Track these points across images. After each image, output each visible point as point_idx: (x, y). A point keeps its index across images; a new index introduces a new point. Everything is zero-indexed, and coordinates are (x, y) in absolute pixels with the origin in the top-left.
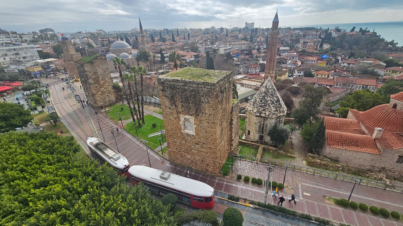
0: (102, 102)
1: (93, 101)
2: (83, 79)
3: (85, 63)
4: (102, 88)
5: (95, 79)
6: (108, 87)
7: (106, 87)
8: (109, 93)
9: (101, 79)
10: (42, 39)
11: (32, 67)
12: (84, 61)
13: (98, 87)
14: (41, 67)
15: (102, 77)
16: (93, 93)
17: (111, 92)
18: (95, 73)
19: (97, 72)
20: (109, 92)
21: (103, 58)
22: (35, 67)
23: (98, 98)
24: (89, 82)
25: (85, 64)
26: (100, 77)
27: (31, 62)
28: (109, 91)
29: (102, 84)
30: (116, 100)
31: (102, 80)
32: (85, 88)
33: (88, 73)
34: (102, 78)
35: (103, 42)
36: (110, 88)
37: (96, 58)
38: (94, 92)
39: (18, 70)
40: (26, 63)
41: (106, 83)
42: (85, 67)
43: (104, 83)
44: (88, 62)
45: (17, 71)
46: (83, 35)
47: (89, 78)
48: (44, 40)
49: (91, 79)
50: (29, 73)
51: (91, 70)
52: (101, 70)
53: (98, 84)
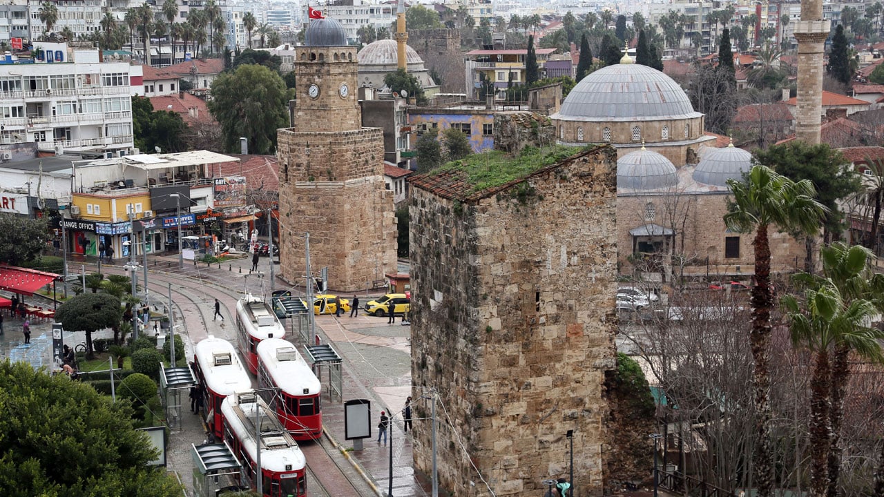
0: (515, 477)
1: (466, 458)
2: (439, 296)
3: (489, 196)
4: (539, 373)
5: (517, 308)
6: (578, 375)
7: (568, 371)
8: (572, 417)
9: (551, 310)
10: (144, 31)
11: (99, 193)
12: (481, 184)
13: (522, 362)
14: (146, 200)
15: (559, 296)
16: (484, 398)
17: (589, 411)
18: (529, 266)
19: (538, 264)
20: (577, 411)
21: (600, 169)
22: (118, 193)
23: (500, 445)
24: (476, 322)
25: (484, 203)
26: (547, 297)
27: (100, 162)
28: (580, 402)
29: (548, 345)
30: (604, 480)
31: (556, 320)
32: (430, 360)
33: (489, 258)
34: (560, 307)
35: (486, 66)
36: (590, 384)
37: (556, 168)
38: (489, 391)
39: (32, 201)
40: (78, 165)
41: (571, 347)
42: (480, 218)
43: (560, 344)
44: (504, 192)
45: (22, 207)
46: (359, 17)
47: (485, 298)
48: (148, 42)
49: (496, 301)
50: (81, 226)
51: (507, 241)
52: (564, 250)
53: (525, 346)
